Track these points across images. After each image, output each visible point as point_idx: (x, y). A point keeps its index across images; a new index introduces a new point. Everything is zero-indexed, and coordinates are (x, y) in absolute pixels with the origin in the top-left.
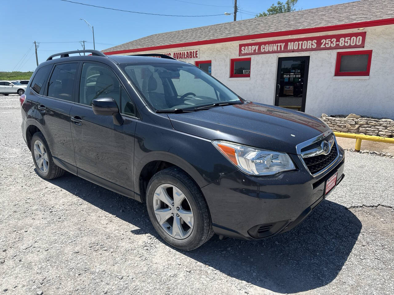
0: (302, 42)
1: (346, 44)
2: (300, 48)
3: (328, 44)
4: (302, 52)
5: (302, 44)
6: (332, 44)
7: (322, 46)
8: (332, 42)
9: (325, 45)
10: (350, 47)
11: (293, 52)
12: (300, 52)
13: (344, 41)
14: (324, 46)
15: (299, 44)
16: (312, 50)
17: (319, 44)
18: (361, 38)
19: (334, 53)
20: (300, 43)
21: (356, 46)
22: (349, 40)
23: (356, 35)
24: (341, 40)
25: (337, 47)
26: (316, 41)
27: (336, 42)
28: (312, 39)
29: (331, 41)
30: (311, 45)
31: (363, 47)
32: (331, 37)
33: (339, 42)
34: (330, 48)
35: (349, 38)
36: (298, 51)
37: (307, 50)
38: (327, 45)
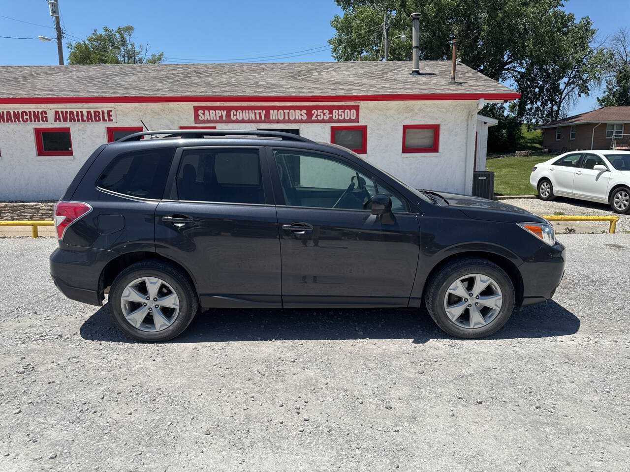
0: (288, 111)
1: (340, 117)
2: (287, 118)
3: (320, 115)
4: (290, 124)
5: (288, 113)
6: (325, 117)
7: (314, 118)
8: (324, 114)
9: (316, 117)
10: (344, 121)
11: (278, 123)
12: (287, 124)
13: (338, 114)
14: (316, 119)
15: (284, 113)
16: (302, 121)
17: (310, 115)
18: (355, 111)
19: (328, 127)
20: (287, 112)
21: (350, 121)
22: (343, 113)
23: (350, 108)
24: (334, 111)
25: (331, 120)
26: (305, 112)
27: (329, 114)
28: (300, 108)
29: (323, 112)
30: (300, 116)
31: (358, 122)
32: (323, 108)
33: (332, 114)
34: (323, 121)
35: (343, 111)
36: (284, 121)
37: (295, 121)
38: (319, 117)
